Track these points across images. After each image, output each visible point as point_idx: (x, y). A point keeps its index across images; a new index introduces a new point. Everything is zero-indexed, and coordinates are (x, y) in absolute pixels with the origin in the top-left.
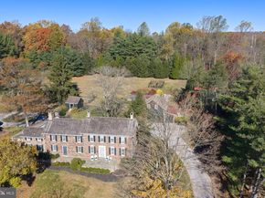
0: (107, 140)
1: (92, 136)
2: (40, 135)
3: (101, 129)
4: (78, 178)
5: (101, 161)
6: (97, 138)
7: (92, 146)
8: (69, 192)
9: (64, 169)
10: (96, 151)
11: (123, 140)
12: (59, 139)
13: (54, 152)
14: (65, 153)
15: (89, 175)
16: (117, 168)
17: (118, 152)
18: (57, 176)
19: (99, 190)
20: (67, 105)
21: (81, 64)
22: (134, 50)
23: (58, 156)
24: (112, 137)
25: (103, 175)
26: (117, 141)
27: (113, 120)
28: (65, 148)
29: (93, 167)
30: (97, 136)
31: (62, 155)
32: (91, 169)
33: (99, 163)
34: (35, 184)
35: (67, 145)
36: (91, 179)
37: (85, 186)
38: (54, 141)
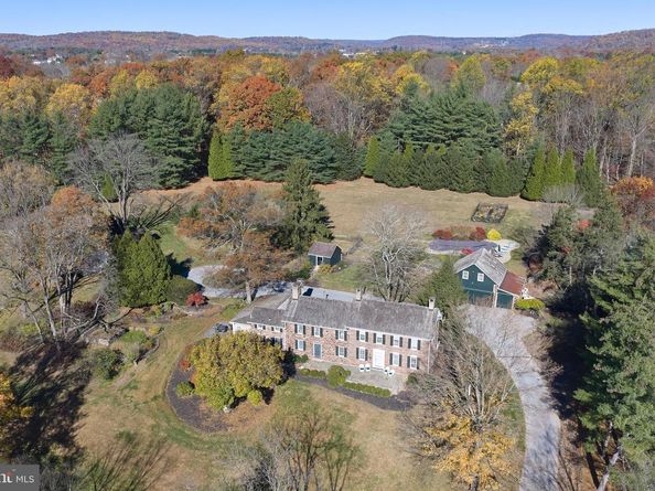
0: (388, 341)
1: (363, 332)
2: (278, 323)
3: (379, 322)
4: (340, 398)
5: (376, 374)
6: (371, 337)
7: (362, 348)
8: (328, 419)
9: (315, 381)
10: (367, 356)
11: (414, 344)
12: (309, 332)
13: (299, 351)
14: (318, 354)
15: (358, 396)
16: (402, 388)
17: (404, 362)
18: (308, 393)
19: (374, 421)
20: (312, 258)
21: (332, 160)
22: (446, 130)
23: (305, 359)
24: (397, 337)
25: (380, 399)
26: (405, 344)
27: (398, 307)
28: (318, 347)
29: (363, 383)
30: (371, 332)
31: (312, 358)
32: (360, 386)
33: (373, 377)
34: (274, 400)
35: (321, 342)
36: (360, 402)
37: (351, 411)
38: (300, 333)
